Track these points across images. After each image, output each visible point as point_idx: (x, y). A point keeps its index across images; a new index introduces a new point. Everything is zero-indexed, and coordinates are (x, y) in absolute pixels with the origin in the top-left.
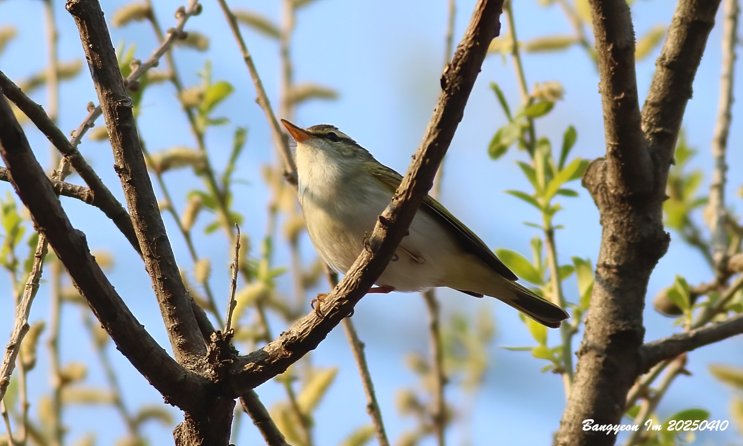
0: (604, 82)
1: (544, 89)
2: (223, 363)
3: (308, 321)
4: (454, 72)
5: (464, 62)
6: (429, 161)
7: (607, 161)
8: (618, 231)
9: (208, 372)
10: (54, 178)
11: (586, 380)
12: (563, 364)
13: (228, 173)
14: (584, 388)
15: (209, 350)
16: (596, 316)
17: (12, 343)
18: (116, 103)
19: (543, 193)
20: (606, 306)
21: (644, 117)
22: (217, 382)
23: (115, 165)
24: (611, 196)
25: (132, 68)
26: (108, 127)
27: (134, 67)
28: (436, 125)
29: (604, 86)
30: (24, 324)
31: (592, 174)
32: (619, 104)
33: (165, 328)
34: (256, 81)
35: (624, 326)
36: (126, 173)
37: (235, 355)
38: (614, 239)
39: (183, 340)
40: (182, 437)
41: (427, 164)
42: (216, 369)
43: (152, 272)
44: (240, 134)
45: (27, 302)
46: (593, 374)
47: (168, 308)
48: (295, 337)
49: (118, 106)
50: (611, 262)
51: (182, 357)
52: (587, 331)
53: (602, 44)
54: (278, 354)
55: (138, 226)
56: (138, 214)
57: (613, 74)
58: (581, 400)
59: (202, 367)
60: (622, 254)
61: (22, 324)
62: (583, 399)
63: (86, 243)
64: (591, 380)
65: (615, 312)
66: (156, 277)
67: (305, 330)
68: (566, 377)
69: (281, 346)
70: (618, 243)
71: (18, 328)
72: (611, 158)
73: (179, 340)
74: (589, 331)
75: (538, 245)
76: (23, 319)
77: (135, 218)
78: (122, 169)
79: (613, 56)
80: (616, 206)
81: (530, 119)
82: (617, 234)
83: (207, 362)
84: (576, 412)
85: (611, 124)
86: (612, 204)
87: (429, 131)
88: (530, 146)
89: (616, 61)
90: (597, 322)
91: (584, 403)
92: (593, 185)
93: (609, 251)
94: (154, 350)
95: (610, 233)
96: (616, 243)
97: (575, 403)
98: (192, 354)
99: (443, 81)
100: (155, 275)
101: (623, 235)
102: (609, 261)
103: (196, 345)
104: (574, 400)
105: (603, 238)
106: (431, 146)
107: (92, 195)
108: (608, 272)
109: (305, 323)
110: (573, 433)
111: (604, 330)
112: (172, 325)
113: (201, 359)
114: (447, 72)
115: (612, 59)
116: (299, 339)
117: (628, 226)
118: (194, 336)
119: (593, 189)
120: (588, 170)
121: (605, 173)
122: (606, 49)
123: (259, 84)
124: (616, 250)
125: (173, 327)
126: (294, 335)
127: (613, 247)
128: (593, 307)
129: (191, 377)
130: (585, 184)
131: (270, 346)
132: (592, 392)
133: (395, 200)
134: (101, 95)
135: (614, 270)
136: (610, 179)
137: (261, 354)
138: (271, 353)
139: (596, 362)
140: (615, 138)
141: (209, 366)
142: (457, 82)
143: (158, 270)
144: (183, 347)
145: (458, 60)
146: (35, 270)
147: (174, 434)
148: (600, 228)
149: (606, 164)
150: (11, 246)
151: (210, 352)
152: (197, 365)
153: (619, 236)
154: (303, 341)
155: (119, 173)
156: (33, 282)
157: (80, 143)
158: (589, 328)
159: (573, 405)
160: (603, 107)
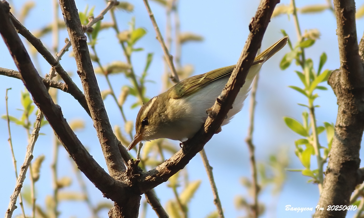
0: (339, 29)
1: (310, 33)
2: (134, 176)
3: (179, 154)
4: (256, 22)
5: (262, 16)
6: (243, 69)
7: (341, 71)
8: (346, 108)
9: (127, 181)
10: (47, 78)
11: (329, 187)
12: (318, 179)
13: (144, 76)
14: (328, 191)
15: (127, 169)
16: (335, 153)
17: (24, 165)
18: (78, 38)
19: (308, 88)
20: (340, 148)
21: (360, 48)
22: (131, 186)
23: (78, 71)
24: (343, 89)
25: (89, 20)
26: (74, 51)
27: (90, 20)
28: (246, 50)
29: (339, 31)
30: (30, 155)
31: (333, 78)
32: (347, 41)
33: (104, 158)
34: (156, 28)
35: (349, 158)
36: (83, 75)
37: (141, 172)
38: (344, 112)
39: (113, 164)
40: (113, 215)
41: (242, 71)
42: (131, 179)
43: (97, 128)
44: (150, 56)
45: (32, 143)
46: (333, 184)
47: (105, 147)
48: (173, 163)
49: (79, 40)
50: (343, 125)
51: (113, 173)
52: (330, 161)
53: (338, 9)
54: (164, 171)
55: (90, 103)
56: (89, 97)
57: (344, 24)
58: (326, 198)
59: (124, 178)
60: (348, 120)
61: (29, 155)
62: (328, 197)
63: (61, 112)
64: (332, 187)
65: (345, 151)
66: (99, 130)
67: (178, 159)
68: (320, 185)
69: (165, 167)
70: (347, 114)
71: (27, 157)
72: (343, 69)
73: (112, 164)
74: (331, 161)
75: (307, 115)
76: (30, 153)
77: (88, 99)
78: (82, 73)
79: (344, 15)
80: (346, 95)
81: (302, 49)
82: (346, 109)
83: (126, 176)
84: (324, 204)
85: (343, 51)
86: (344, 94)
87: (243, 53)
88: (302, 63)
89: (346, 18)
90: (335, 156)
91: (328, 199)
92: (334, 83)
93: (342, 118)
94: (98, 169)
95: (342, 109)
96: (345, 114)
97: (324, 199)
98: (118, 171)
99: (250, 26)
100: (99, 129)
101: (349, 110)
102: (342, 124)
103: (121, 166)
104: (323, 197)
105: (339, 112)
106: (244, 62)
107: (67, 87)
108: (341, 130)
109: (177, 155)
110: (322, 215)
111: (339, 160)
112: (108, 156)
113: (123, 174)
114: (252, 22)
115: (343, 17)
116: (175, 164)
117: (352, 105)
118: (119, 162)
119: (333, 85)
120: (331, 76)
121: (340, 77)
122: (340, 11)
123: (158, 30)
124: (346, 118)
125: (108, 157)
126: (172, 161)
127: (344, 116)
128: (333, 148)
129: (117, 183)
130: (329, 83)
131: (159, 167)
132: (332, 193)
133: (225, 90)
134: (70, 34)
135: (344, 129)
136: (343, 81)
137: (154, 171)
138: (160, 171)
139: (335, 177)
140: (345, 59)
141: (127, 177)
142: (257, 27)
143: (100, 126)
144: (114, 168)
145: (258, 16)
146: (37, 127)
147: (109, 214)
148: (337, 106)
149: (340, 72)
150: (27, 115)
151: (128, 170)
152: (121, 177)
153: (347, 111)
154: (176, 164)
155: (80, 75)
156: (35, 133)
157: (61, 59)
158: (331, 159)
159: (323, 200)
160: (339, 42)
